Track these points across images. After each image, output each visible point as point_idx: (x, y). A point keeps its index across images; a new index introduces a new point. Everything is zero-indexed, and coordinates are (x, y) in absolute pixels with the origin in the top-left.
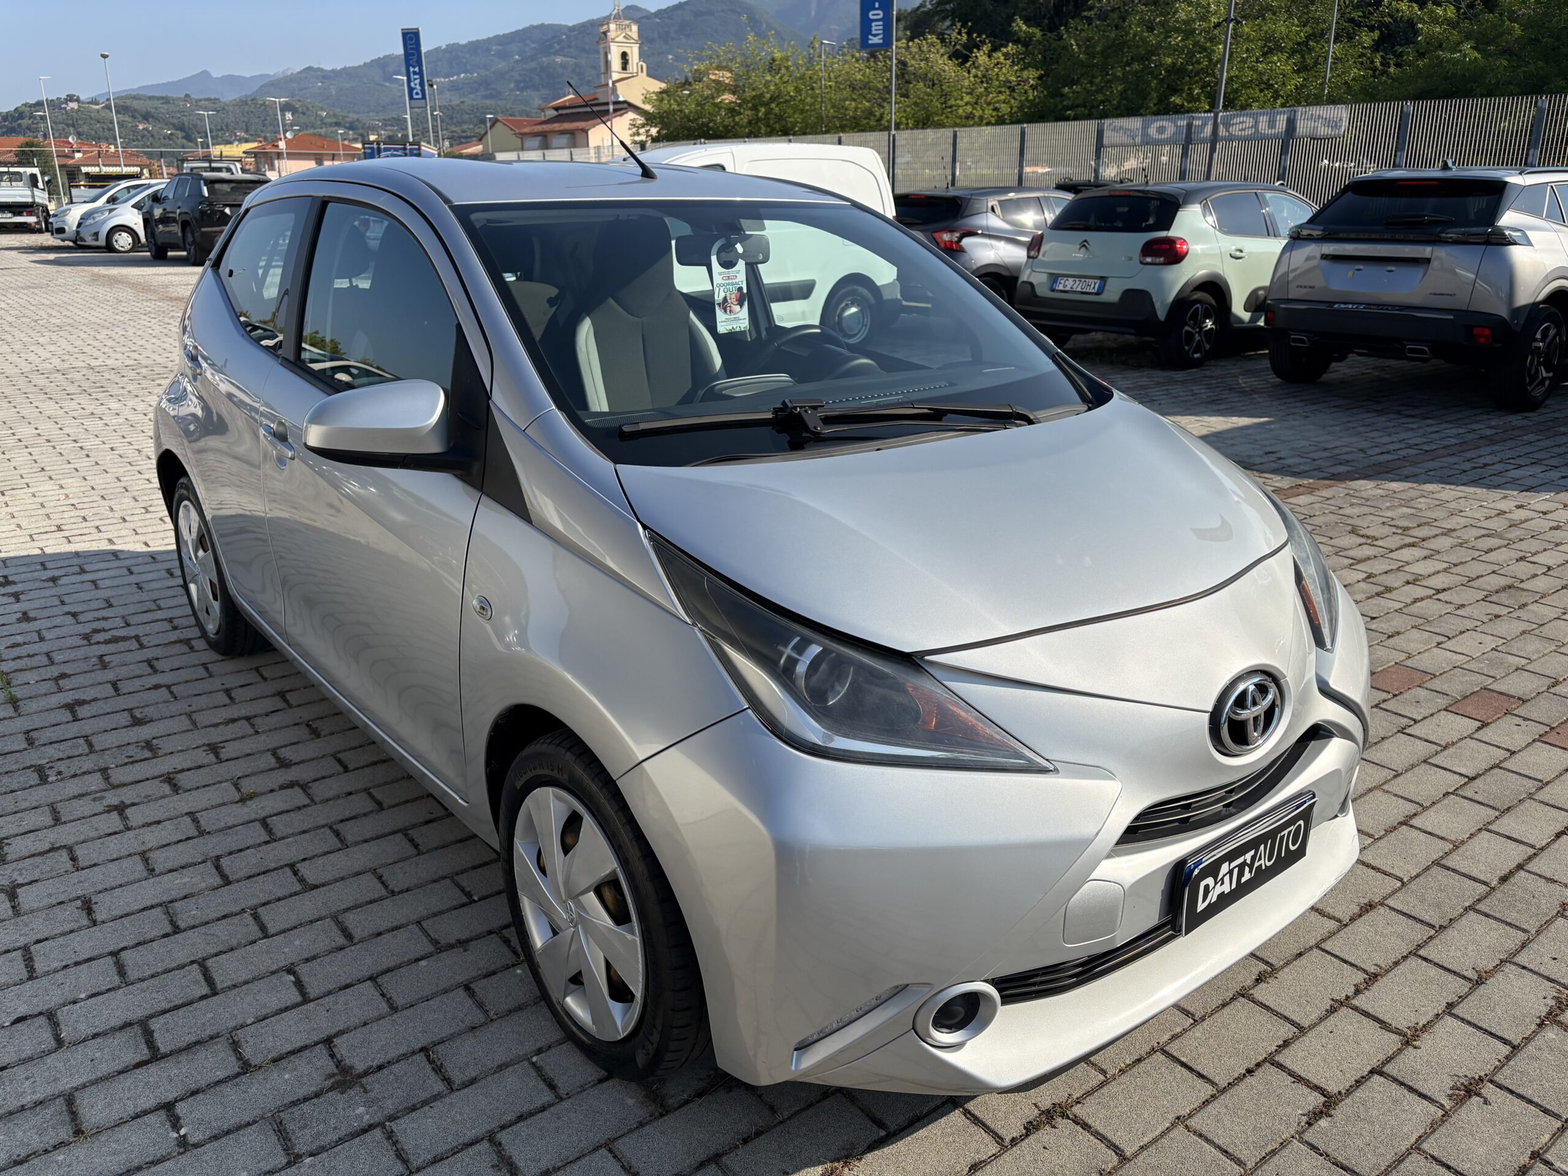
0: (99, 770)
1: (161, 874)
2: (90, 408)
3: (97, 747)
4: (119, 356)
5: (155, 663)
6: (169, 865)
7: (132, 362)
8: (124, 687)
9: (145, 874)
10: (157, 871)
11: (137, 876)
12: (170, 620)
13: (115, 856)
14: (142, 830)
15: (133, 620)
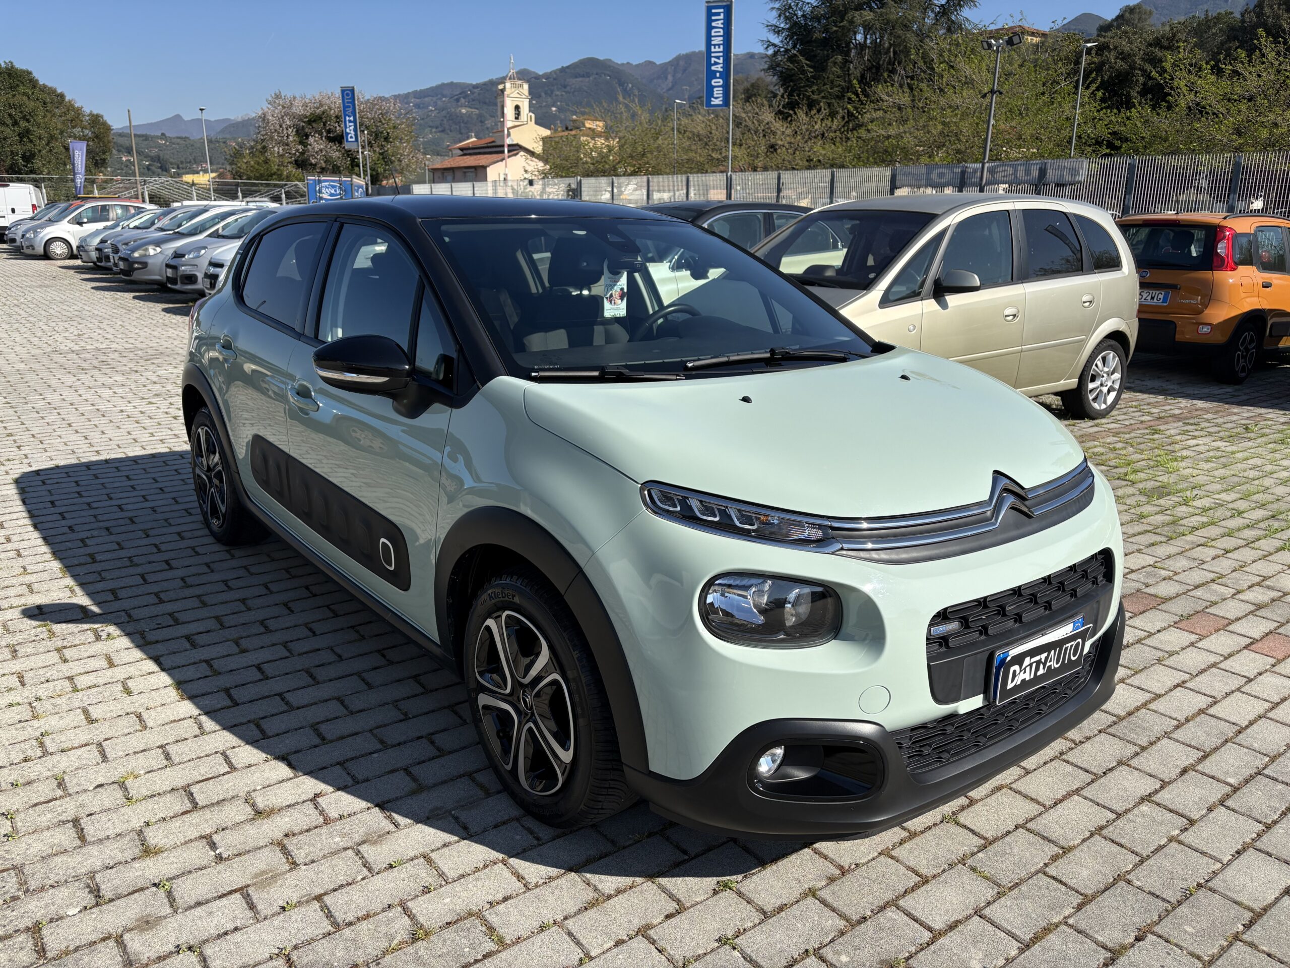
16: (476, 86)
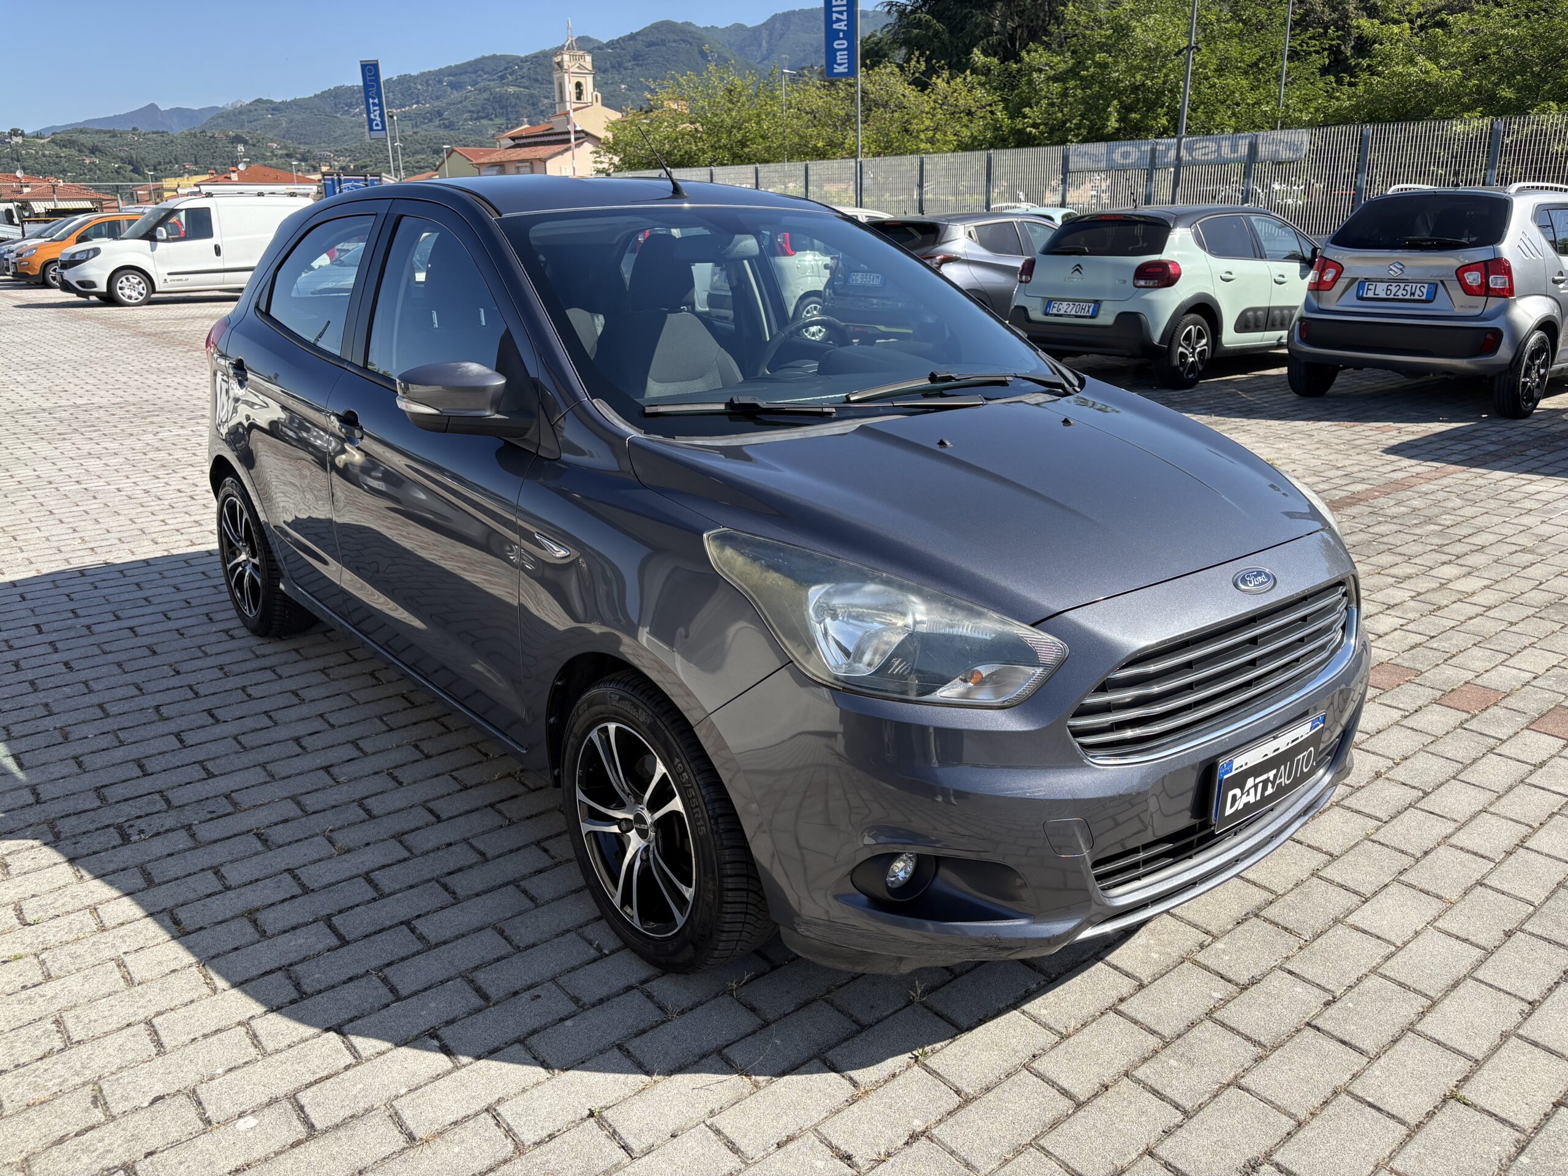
0: (183, 827)
1: (273, 936)
2: (87, 447)
3: (175, 803)
4: (103, 393)
5: (216, 712)
6: (280, 926)
7: (119, 400)
8: (190, 738)
9: (257, 936)
10: (269, 933)
11: (249, 938)
12: (221, 668)
13: (220, 919)
14: (242, 890)
15: (182, 668)
16: (525, 60)
